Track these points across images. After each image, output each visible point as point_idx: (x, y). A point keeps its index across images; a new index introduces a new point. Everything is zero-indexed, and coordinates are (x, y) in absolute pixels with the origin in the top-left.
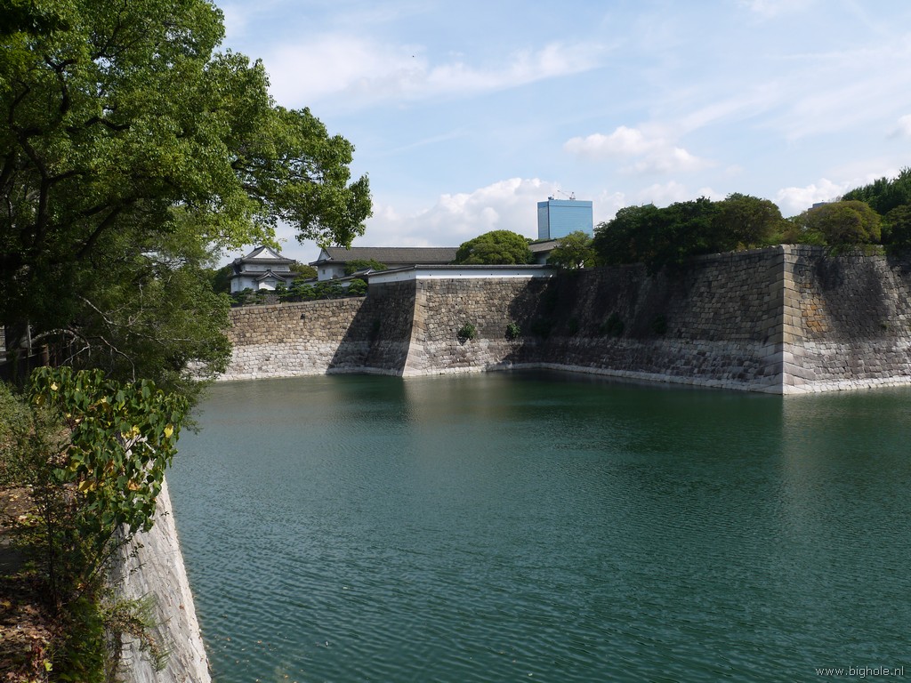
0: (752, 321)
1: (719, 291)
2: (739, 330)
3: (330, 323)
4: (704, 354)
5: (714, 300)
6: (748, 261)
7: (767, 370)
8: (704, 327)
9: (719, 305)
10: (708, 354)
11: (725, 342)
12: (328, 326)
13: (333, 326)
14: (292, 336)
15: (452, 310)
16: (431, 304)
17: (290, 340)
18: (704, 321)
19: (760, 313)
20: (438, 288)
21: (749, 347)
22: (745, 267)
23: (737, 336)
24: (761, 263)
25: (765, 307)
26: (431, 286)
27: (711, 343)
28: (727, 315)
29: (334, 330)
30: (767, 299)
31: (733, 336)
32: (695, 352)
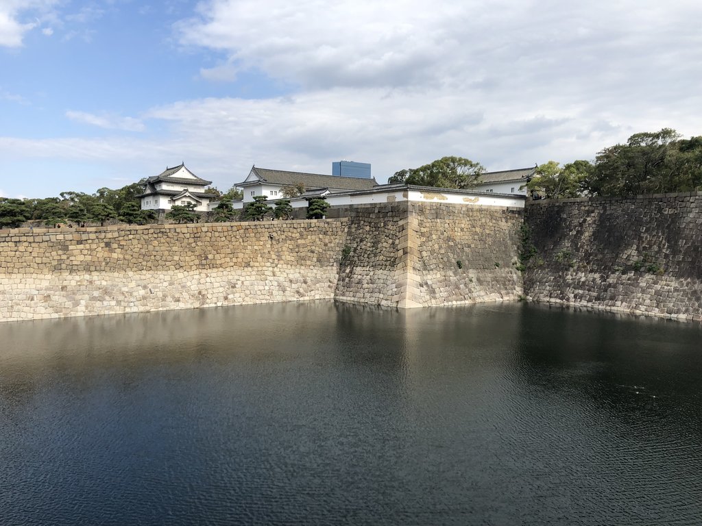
3: (298, 246)
12: (297, 250)
13: (301, 250)
14: (260, 259)
15: (442, 237)
16: (423, 230)
17: (257, 264)
20: (427, 212)
26: (421, 209)
29: (303, 254)
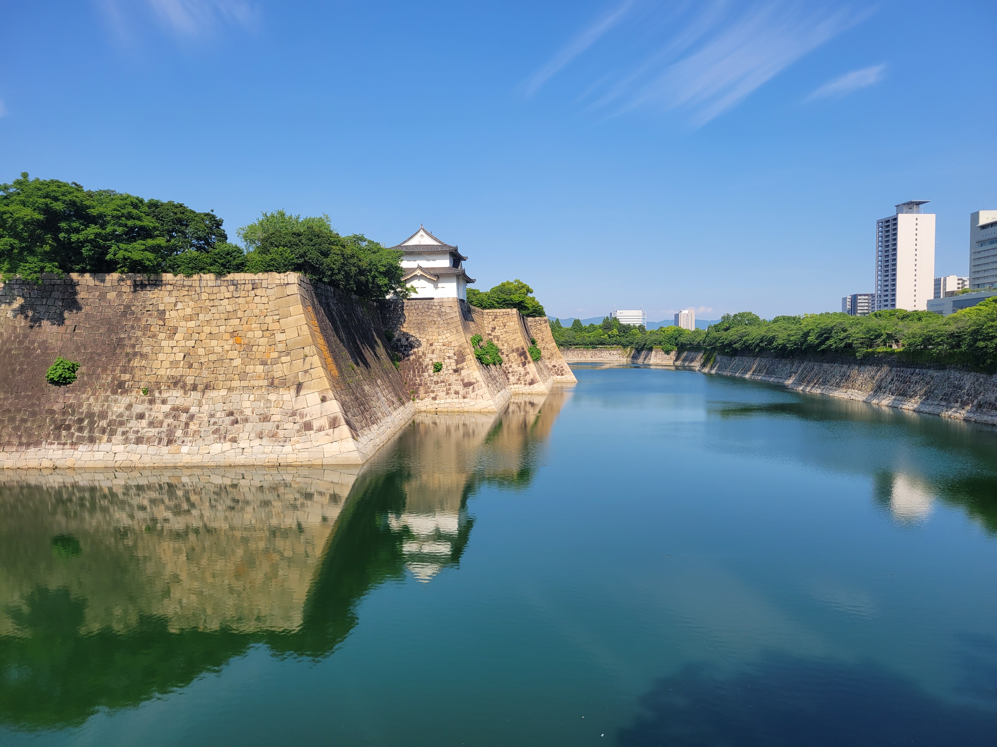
0: (264, 363)
1: (183, 323)
2: (243, 376)
4: (186, 411)
5: (178, 336)
6: (232, 288)
7: (316, 425)
8: (169, 372)
9: (192, 343)
10: (193, 410)
11: (224, 392)
18: (166, 364)
19: (275, 355)
21: (272, 397)
22: (228, 295)
23: (244, 383)
24: (258, 292)
25: (281, 347)
27: (195, 395)
28: (213, 357)
30: (280, 337)
31: (236, 384)
32: (166, 408)
